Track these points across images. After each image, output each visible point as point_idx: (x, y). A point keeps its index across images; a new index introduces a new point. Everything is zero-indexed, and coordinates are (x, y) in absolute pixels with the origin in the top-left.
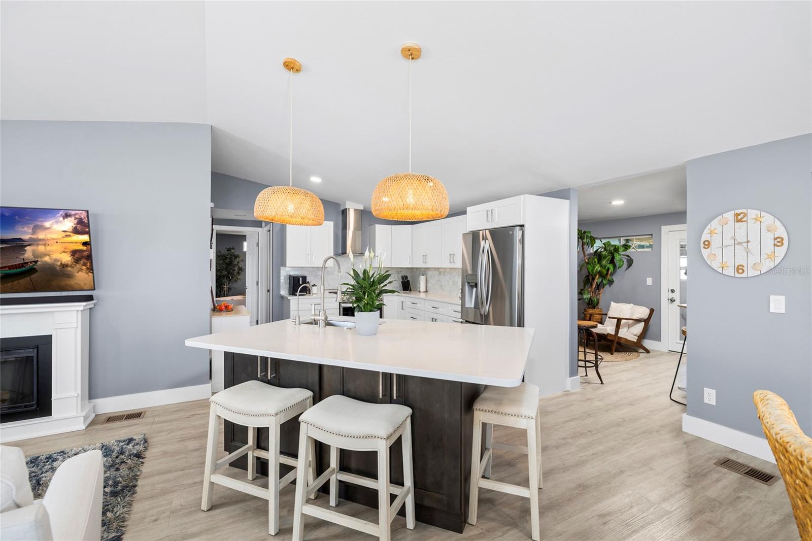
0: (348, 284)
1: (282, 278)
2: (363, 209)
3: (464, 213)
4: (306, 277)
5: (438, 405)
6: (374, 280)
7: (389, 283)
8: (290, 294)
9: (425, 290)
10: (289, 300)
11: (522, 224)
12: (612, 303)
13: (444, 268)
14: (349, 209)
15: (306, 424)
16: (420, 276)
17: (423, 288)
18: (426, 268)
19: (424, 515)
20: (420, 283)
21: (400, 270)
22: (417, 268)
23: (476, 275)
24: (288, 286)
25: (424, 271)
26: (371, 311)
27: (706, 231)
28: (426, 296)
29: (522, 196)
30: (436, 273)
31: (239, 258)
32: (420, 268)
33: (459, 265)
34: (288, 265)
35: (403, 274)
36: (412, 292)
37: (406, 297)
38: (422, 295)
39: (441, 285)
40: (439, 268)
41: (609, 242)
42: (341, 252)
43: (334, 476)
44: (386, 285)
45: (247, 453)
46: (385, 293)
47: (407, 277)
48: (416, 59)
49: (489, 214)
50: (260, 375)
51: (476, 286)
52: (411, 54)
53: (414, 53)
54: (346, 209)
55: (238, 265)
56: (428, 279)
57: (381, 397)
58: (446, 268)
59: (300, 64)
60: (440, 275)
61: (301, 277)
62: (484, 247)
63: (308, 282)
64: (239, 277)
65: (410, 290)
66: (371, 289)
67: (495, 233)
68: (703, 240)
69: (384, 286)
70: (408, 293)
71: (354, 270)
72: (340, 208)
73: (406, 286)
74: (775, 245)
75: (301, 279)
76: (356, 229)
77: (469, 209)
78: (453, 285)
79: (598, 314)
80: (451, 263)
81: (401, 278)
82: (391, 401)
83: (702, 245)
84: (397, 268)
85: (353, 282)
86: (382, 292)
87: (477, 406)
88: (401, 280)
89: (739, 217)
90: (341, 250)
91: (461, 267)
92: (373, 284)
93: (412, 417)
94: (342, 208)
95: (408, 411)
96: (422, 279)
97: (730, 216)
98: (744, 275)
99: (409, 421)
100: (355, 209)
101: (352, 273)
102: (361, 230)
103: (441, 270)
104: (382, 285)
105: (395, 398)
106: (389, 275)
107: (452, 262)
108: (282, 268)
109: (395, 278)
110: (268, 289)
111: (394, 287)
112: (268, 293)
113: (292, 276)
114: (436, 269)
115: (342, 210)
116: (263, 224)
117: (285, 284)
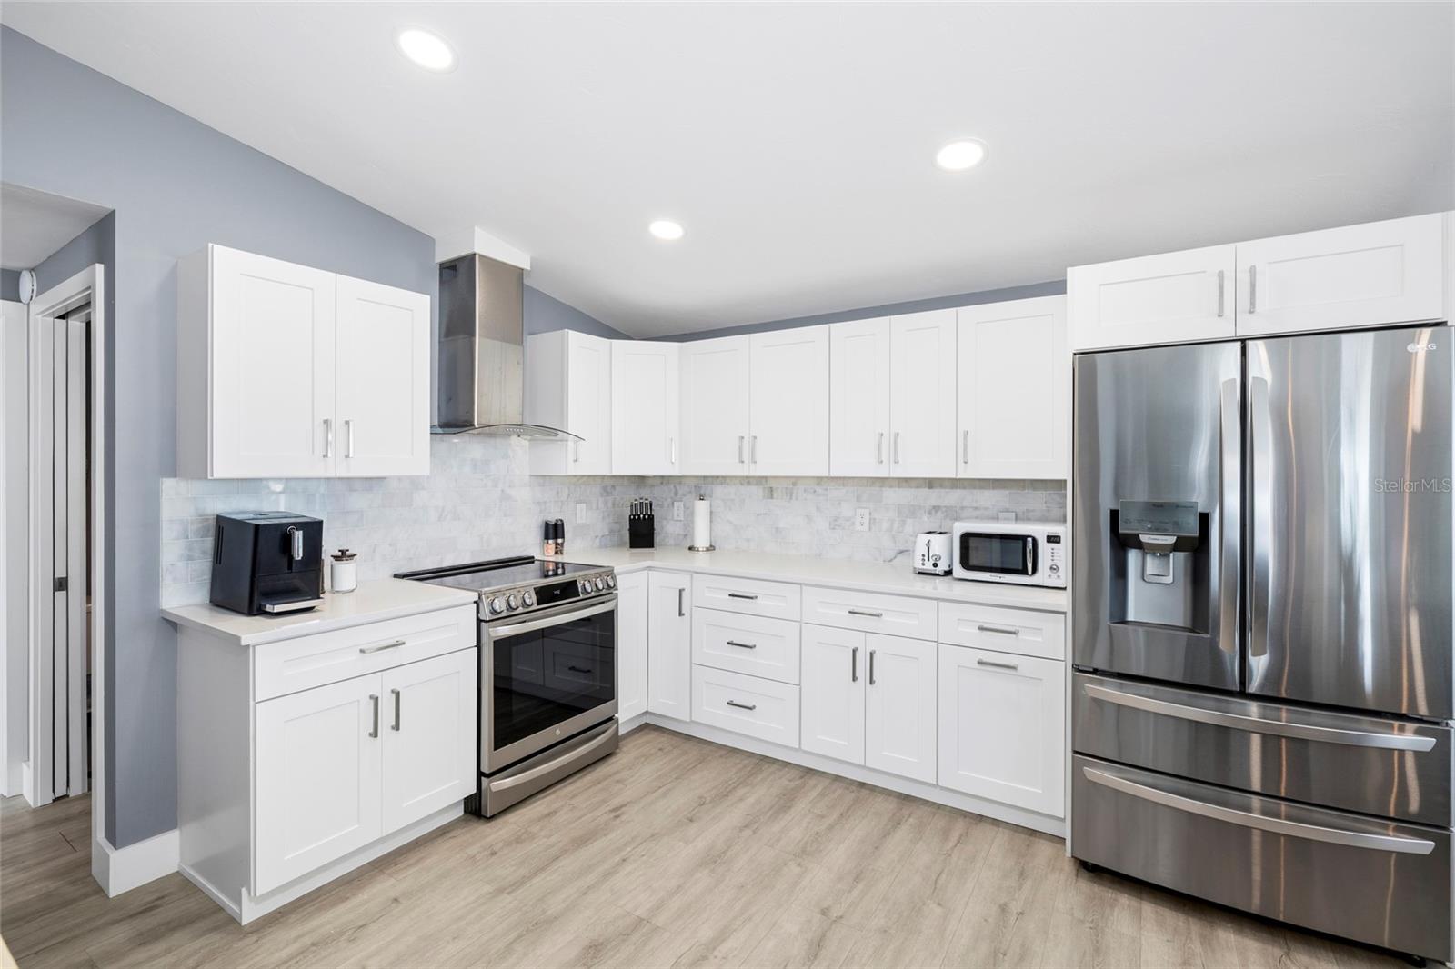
1: (169, 534)
4: (321, 524)
8: (223, 608)
9: (708, 546)
14: (480, 258)
16: (691, 502)
17: (701, 536)
20: (691, 522)
24: (204, 566)
36: (665, 551)
37: (694, 575)
38: (701, 560)
42: (437, 421)
54: (473, 255)
56: (720, 510)
61: (299, 526)
65: (660, 547)
75: (296, 535)
76: (504, 337)
77: (1075, 276)
81: (621, 512)
88: (621, 516)
94: (446, 253)
96: (700, 512)
100: (496, 264)
102: (521, 341)
107: (885, 457)
108: (168, 486)
109: (598, 509)
110: (60, 574)
111: (597, 537)
112: (61, 595)
113: (240, 524)
114: (751, 480)
115: (441, 264)
116: (27, 284)
117: (190, 558)
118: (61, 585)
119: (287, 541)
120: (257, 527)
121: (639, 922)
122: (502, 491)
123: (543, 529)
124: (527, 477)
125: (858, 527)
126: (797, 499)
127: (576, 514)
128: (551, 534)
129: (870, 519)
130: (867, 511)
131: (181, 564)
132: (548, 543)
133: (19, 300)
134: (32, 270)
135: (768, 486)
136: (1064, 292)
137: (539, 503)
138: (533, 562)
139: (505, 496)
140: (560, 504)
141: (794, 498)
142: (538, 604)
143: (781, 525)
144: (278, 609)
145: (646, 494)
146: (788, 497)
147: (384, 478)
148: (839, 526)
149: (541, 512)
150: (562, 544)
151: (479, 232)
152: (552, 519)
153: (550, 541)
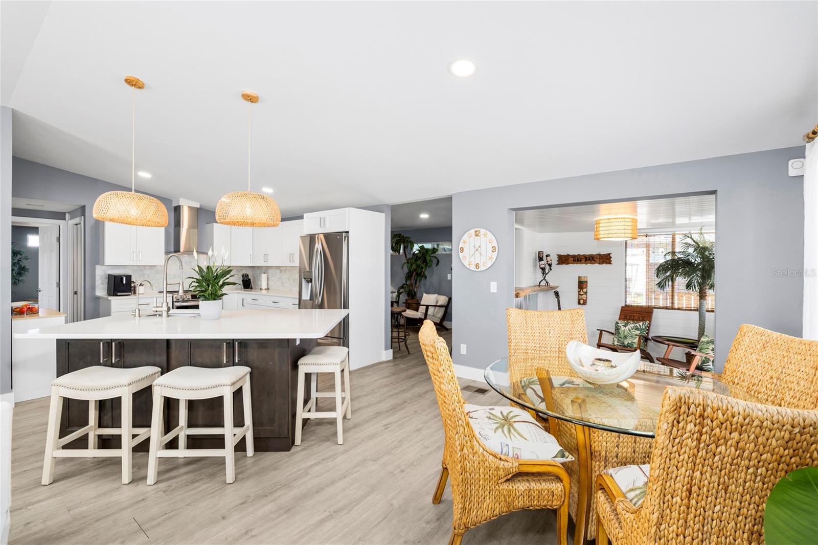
0: (193, 278)
1: (97, 278)
2: (199, 207)
3: (301, 217)
4: (131, 276)
5: (271, 363)
6: (217, 274)
7: (231, 276)
8: (109, 295)
10: (110, 300)
11: (347, 231)
12: (424, 294)
13: (284, 266)
14: (182, 206)
15: (160, 387)
16: (261, 274)
17: (264, 286)
18: (267, 267)
19: (261, 445)
20: (261, 281)
21: (241, 268)
23: (311, 272)
24: (106, 286)
25: (266, 269)
26: (214, 299)
27: (462, 241)
28: (268, 292)
29: (347, 209)
30: (278, 271)
31: (21, 255)
33: (297, 264)
34: (106, 263)
35: (244, 272)
36: (253, 290)
37: (248, 295)
38: (264, 292)
39: (283, 283)
40: (280, 267)
41: (423, 246)
42: (173, 251)
43: (183, 432)
44: (228, 278)
45: (88, 433)
46: (227, 285)
47: (248, 275)
48: (254, 102)
49: (322, 221)
50: (103, 361)
51: (311, 281)
52: (251, 99)
53: (252, 98)
54: (180, 206)
55: (19, 264)
56: (269, 277)
57: (225, 362)
58: (287, 267)
59: (143, 83)
60: (281, 273)
61: (125, 276)
62: (317, 249)
63: (133, 282)
64: (20, 278)
65: (251, 288)
66: (215, 282)
67: (328, 237)
68: (460, 247)
69: (226, 279)
70: (249, 291)
71: (198, 266)
72: (172, 205)
73: (247, 284)
74: (493, 251)
75: (124, 278)
76: (191, 227)
77: (305, 215)
78: (293, 282)
79: (414, 303)
80: (290, 261)
81: (242, 277)
82: (234, 364)
83: (460, 251)
84: (237, 267)
85: (198, 277)
86: (224, 284)
87: (301, 362)
88: (242, 279)
89: (477, 233)
90: (174, 247)
91: (298, 265)
92: (217, 277)
93: (251, 374)
94: (174, 205)
95: (248, 369)
96: (264, 277)
97: (472, 232)
98: (479, 270)
99: (248, 377)
100: (189, 207)
101: (197, 269)
102: (197, 227)
103: (282, 268)
104: (225, 278)
105: (237, 361)
106: (230, 271)
108: (98, 267)
109: (239, 276)
110: (75, 290)
112: (75, 295)
113: (112, 275)
114: (277, 267)
115: (174, 207)
116: (67, 216)
117: (103, 284)
118: (76, 293)
119: (122, 279)
120: (115, 276)
131: (101, 285)
133: (65, 220)
134: (68, 212)
135: (280, 269)
136: (303, 219)
142: (192, 299)
143: (283, 282)
144: (119, 294)
147: (155, 266)
151: (181, 199)
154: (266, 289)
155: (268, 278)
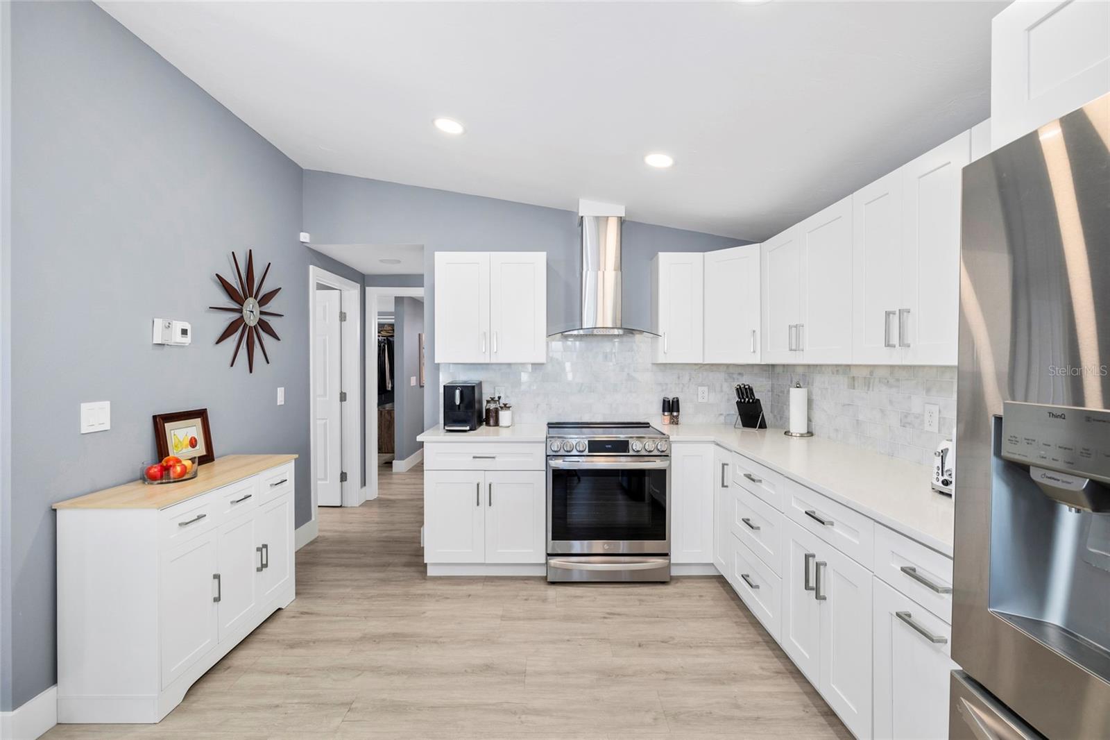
9: (804, 431)
13: (866, 367)
16: (790, 388)
17: (797, 422)
20: (790, 408)
21: (734, 370)
22: (784, 365)
25: (804, 375)
30: (843, 380)
32: (794, 366)
35: (742, 381)
37: (752, 445)
38: (797, 445)
39: (858, 421)
40: (849, 366)
47: (751, 390)
56: (814, 397)
58: (876, 365)
60: (853, 386)
65: (763, 427)
70: (755, 434)
73: (751, 414)
80: (888, 345)
81: (736, 395)
84: (728, 366)
88: (737, 399)
96: (797, 398)
103: (854, 372)
107: (895, 340)
109: (722, 391)
111: (721, 414)
114: (839, 368)
119: (454, 394)
120: (447, 387)
121: (524, 673)
122: (628, 374)
123: (662, 404)
124: (650, 365)
125: (927, 428)
126: (873, 390)
127: (698, 394)
128: (666, 409)
129: (939, 418)
130: (937, 408)
132: (664, 414)
135: (852, 375)
137: (660, 384)
138: (648, 427)
139: (630, 378)
140: (681, 386)
141: (871, 389)
142: (589, 452)
143: (861, 418)
145: (746, 380)
146: (866, 388)
148: (910, 424)
149: (663, 391)
150: (677, 416)
152: (671, 397)
153: (666, 413)
154: (802, 436)
155: (810, 402)
